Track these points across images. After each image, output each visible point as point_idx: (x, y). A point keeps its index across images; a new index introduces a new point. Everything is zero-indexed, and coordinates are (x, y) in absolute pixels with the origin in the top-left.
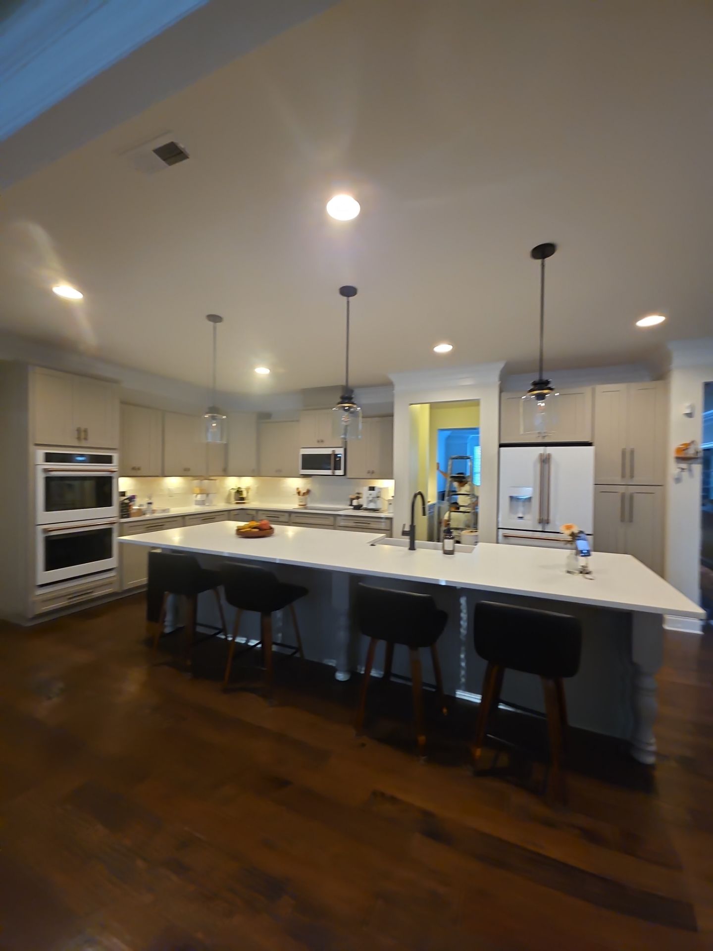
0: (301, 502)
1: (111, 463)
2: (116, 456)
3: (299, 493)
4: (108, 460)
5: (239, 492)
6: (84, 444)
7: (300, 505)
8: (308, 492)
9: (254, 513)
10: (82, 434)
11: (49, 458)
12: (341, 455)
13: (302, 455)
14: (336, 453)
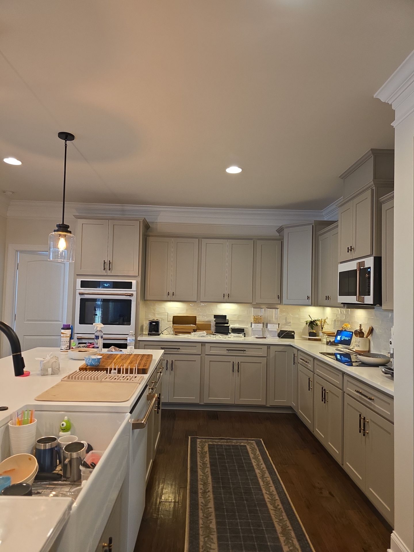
0: (357, 346)
1: (131, 288)
2: (134, 282)
4: (129, 285)
5: (312, 324)
6: (109, 273)
10: (108, 266)
11: (84, 284)
12: (370, 268)
13: (339, 273)
14: (366, 266)
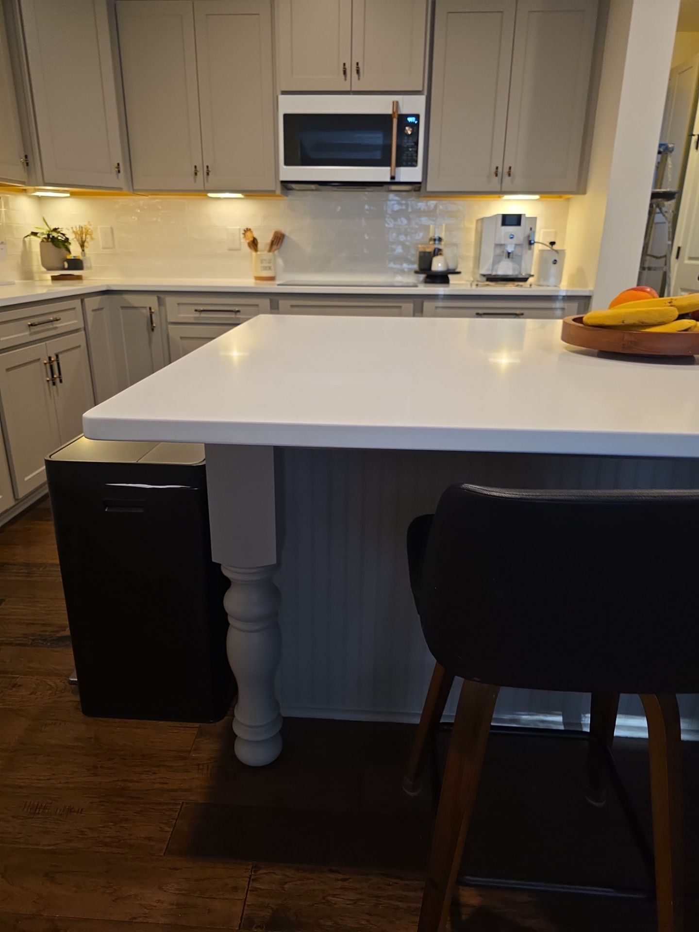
0: (265, 268)
3: (254, 244)
5: (57, 241)
7: (258, 278)
8: (278, 240)
9: (152, 302)
12: (417, 117)
13: (286, 116)
14: (404, 111)
